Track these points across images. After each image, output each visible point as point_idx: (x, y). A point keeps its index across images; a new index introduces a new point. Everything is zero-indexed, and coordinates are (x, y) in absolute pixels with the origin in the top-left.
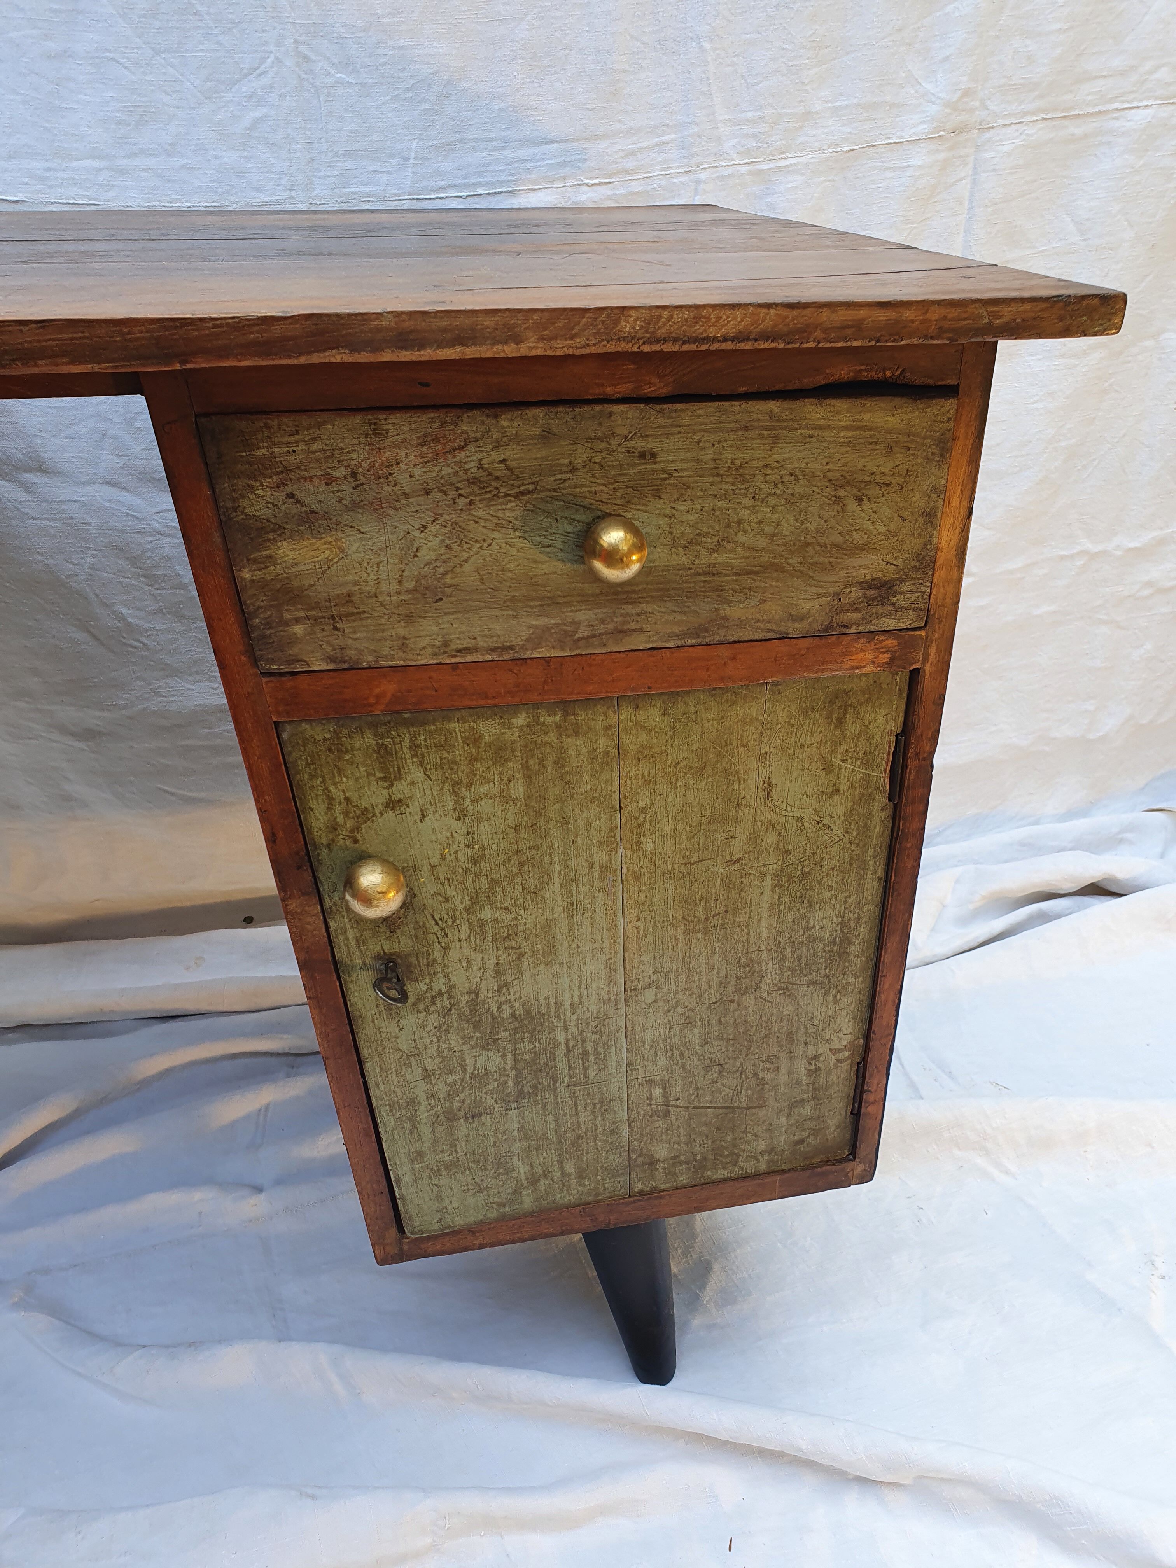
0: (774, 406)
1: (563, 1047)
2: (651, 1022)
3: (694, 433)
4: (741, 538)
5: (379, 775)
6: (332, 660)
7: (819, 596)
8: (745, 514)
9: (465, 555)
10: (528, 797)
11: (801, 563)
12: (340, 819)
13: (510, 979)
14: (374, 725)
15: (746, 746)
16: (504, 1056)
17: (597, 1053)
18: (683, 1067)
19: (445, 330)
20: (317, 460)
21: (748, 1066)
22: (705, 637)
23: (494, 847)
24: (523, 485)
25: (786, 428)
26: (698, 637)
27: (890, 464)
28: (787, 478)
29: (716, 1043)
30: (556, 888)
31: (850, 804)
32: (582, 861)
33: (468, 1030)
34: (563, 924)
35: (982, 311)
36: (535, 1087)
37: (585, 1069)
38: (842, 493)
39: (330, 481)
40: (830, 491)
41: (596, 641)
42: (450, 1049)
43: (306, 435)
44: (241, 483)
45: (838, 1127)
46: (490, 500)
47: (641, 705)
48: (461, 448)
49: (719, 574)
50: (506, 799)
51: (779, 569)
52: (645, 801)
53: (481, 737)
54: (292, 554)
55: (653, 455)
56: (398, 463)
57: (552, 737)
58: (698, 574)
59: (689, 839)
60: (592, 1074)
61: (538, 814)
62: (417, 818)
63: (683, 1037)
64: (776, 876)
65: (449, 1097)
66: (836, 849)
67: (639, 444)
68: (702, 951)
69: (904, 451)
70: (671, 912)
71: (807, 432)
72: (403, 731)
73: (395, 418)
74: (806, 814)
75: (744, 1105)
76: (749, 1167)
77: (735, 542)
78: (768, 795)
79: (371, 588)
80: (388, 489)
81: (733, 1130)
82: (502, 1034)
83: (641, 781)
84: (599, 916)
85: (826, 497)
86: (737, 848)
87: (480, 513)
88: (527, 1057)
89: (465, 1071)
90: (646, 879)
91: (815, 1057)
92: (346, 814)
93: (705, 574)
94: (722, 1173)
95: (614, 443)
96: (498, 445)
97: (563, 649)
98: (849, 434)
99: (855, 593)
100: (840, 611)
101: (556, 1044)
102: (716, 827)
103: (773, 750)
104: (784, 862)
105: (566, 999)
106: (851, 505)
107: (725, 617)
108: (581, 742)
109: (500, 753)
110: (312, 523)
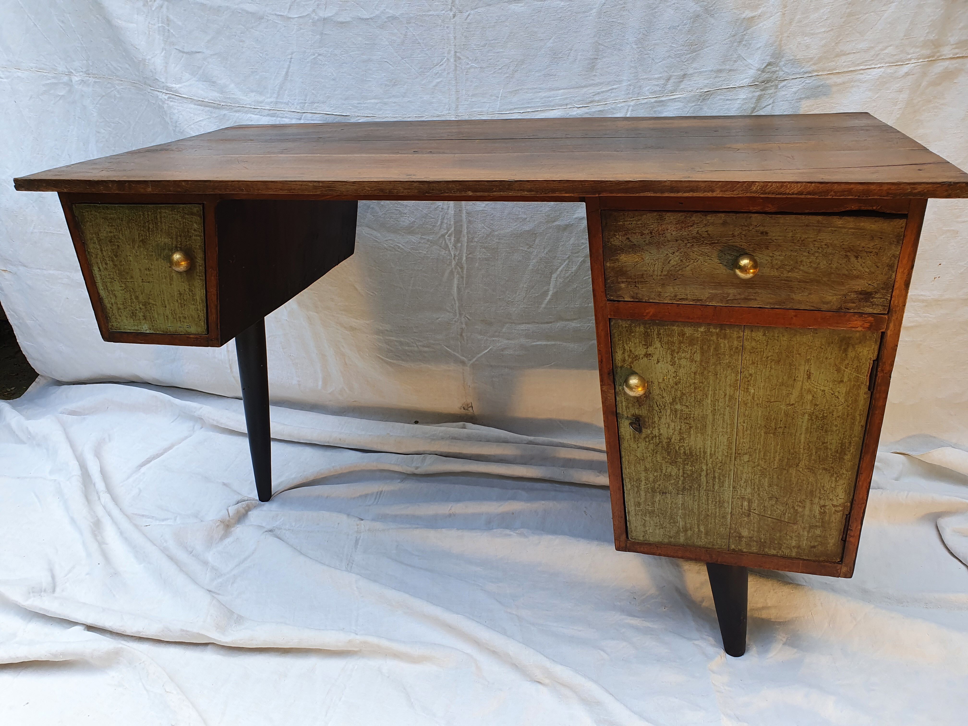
0: (820, 218)
1: (705, 472)
2: (745, 470)
3: (784, 226)
4: (802, 268)
5: (643, 343)
6: (633, 297)
7: (836, 295)
8: (804, 259)
9: (688, 264)
10: (701, 361)
11: (828, 280)
12: (627, 358)
13: (685, 436)
14: (645, 324)
15: (800, 354)
16: (679, 470)
17: (719, 479)
18: (759, 494)
19: (687, 187)
20: (639, 227)
21: (790, 502)
22: (783, 306)
23: (685, 379)
24: (713, 240)
25: (824, 227)
26: (780, 305)
27: (872, 244)
28: (824, 246)
29: (775, 487)
30: (709, 401)
31: (848, 388)
32: (721, 392)
33: (665, 455)
34: (710, 417)
35: (908, 187)
36: (691, 487)
37: (714, 485)
38: (849, 254)
39: (642, 234)
40: (843, 253)
41: (735, 301)
42: (657, 461)
43: (636, 218)
44: (612, 233)
45: (834, 545)
46: (700, 245)
47: (753, 330)
48: (691, 226)
49: (791, 281)
50: (692, 360)
51: (818, 282)
52: (752, 371)
53: (685, 334)
54: (625, 259)
55: (767, 233)
56: (667, 230)
57: (714, 338)
58: (782, 280)
59: (771, 391)
60: (716, 487)
61: (705, 369)
62: (656, 362)
63: (760, 481)
64: (809, 415)
65: (654, 481)
66: (840, 407)
67: (761, 229)
68: (772, 443)
69: (879, 239)
70: (759, 422)
71: (834, 229)
72: (655, 327)
73: (669, 214)
74: (826, 389)
75: (786, 520)
76: (787, 552)
77: (799, 269)
78: (809, 377)
79: (651, 273)
80: (662, 239)
81: (780, 531)
82: (679, 460)
83: (751, 362)
84: (727, 417)
85: (841, 255)
86: (793, 399)
87: (695, 249)
88: (689, 472)
89: (662, 472)
90: (749, 405)
91: (824, 506)
92: (629, 356)
93: (785, 280)
94: (773, 552)
95: (751, 228)
96: (706, 225)
97: (722, 303)
98: (853, 231)
99: (853, 296)
100: (845, 302)
101: (702, 470)
102: (784, 387)
103: (812, 358)
104: (815, 409)
105: (709, 450)
106: (853, 259)
107: (793, 299)
108: (726, 342)
109: (692, 341)
110: (634, 248)
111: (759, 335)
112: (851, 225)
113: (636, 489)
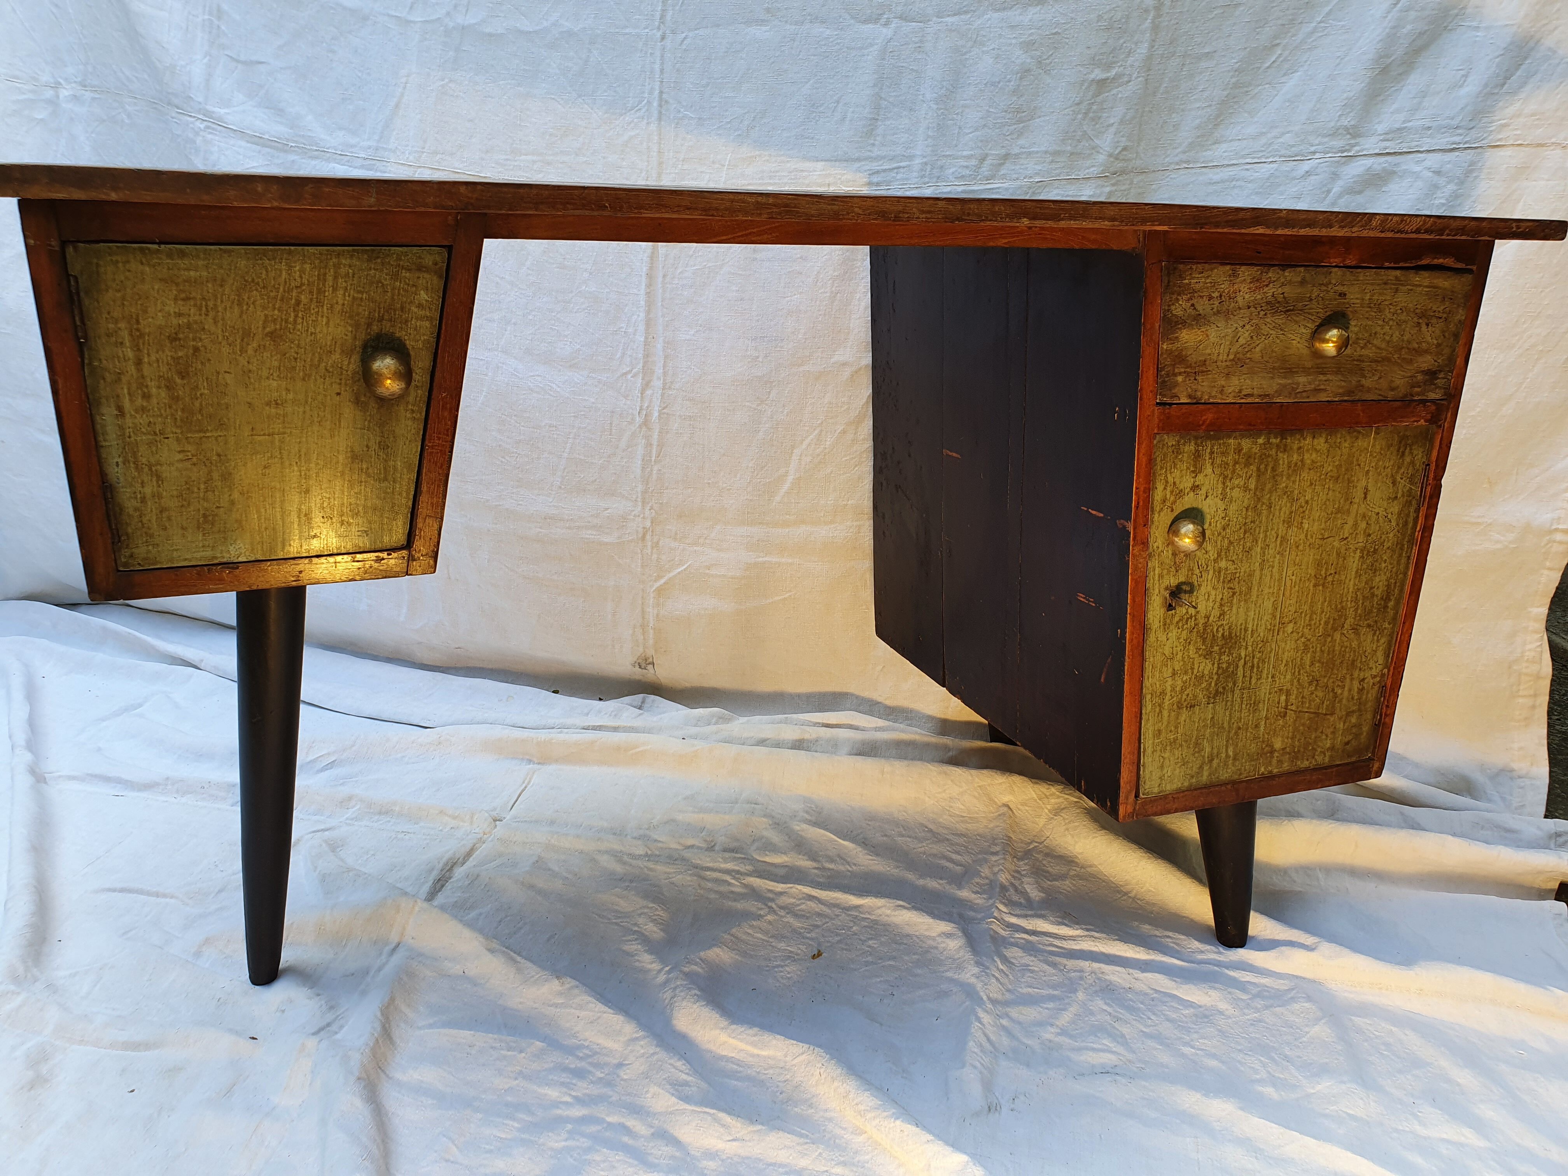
0: (1398, 273)
1: (1242, 661)
2: (1288, 647)
3: (1363, 285)
4: (1375, 342)
5: (1192, 469)
6: (1190, 396)
7: (1404, 377)
8: (1378, 329)
9: (1258, 342)
10: (1256, 489)
11: (1398, 358)
12: (1168, 497)
13: (1226, 609)
14: (1196, 438)
15: (1359, 465)
16: (1213, 664)
17: (1258, 667)
18: (1299, 680)
20: (1207, 288)
21: (1330, 684)
22: (1352, 397)
23: (1235, 520)
24: (1288, 306)
25: (1402, 285)
26: (1349, 396)
27: (1442, 308)
28: (1399, 311)
29: (1317, 665)
30: (1259, 549)
31: (1401, 506)
32: (1273, 532)
33: (1200, 644)
34: (1257, 573)
36: (1224, 688)
37: (1251, 678)
38: (1421, 321)
39: (1210, 298)
40: (1415, 320)
41: (1304, 394)
42: (1189, 656)
43: (1205, 274)
44: (1174, 297)
45: (1368, 734)
46: (1274, 313)
47: (1316, 435)
48: (1267, 286)
49: (1363, 361)
50: (1246, 489)
51: (1388, 360)
52: (1309, 496)
53: (1242, 449)
54: (1187, 337)
55: (1345, 295)
56: (1240, 292)
57: (1273, 452)
58: (1354, 360)
59: (1325, 522)
60: (1254, 681)
61: (1259, 499)
62: (1204, 497)
63: (1302, 659)
64: (1362, 551)
65: (1182, 690)
66: (1391, 535)
67: (1340, 289)
68: (1320, 599)
69: (1449, 300)
70: (1310, 571)
71: (1410, 287)
72: (1209, 443)
73: (1243, 268)
74: (1381, 511)
75: (1324, 711)
76: (1320, 760)
77: (1372, 344)
78: (1365, 498)
79: (1215, 358)
80: (1233, 304)
81: (1316, 730)
82: (1215, 648)
83: (1309, 483)
84: (1275, 570)
85: (1414, 322)
86: (1347, 531)
87: (1268, 320)
88: (1224, 666)
89: (1192, 673)
90: (1301, 548)
91: (1363, 680)
92: (1172, 492)
93: (1357, 360)
94: (1306, 764)
95: (1330, 287)
96: (1283, 285)
97: (1290, 398)
98: (1427, 289)
99: (1420, 377)
100: (1413, 387)
101: (1240, 658)
102: (1339, 515)
103: (1371, 468)
104: (1367, 542)
105: (1250, 626)
106: (1424, 327)
107: (1362, 386)
108: (1285, 457)
109: (1249, 460)
110: (1198, 320)
111: (1320, 442)
112: (1426, 282)
113: (1157, 710)
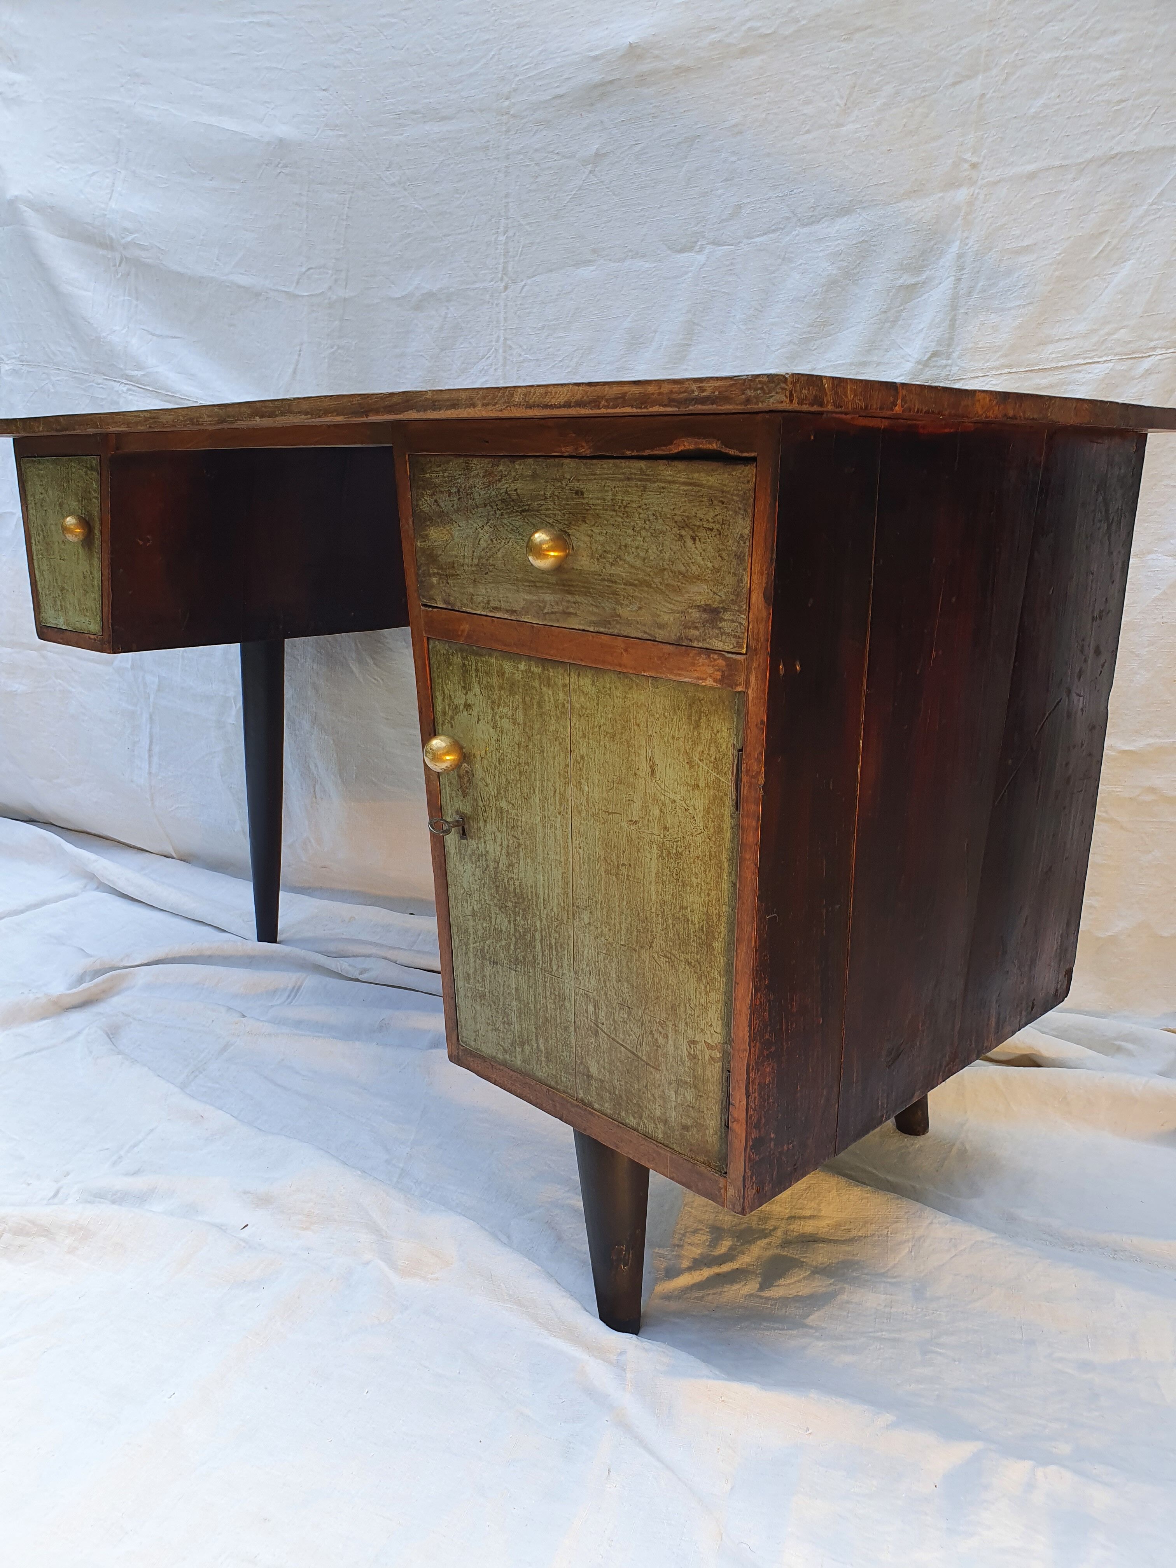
1: (539, 934)
2: (587, 941)
3: (602, 480)
4: (628, 559)
5: (462, 684)
6: (446, 601)
7: (673, 612)
8: (629, 540)
9: (499, 547)
10: (525, 724)
11: (661, 583)
13: (514, 861)
14: (461, 650)
15: (638, 725)
17: (557, 950)
18: (606, 994)
20: (446, 482)
21: (646, 1019)
22: (609, 629)
23: (509, 755)
24: (524, 505)
25: (649, 481)
26: (605, 627)
27: (712, 514)
28: (652, 518)
29: (625, 984)
30: (537, 800)
31: (707, 802)
32: (550, 785)
34: (540, 830)
37: (551, 960)
38: (683, 533)
39: (450, 494)
40: (675, 530)
41: (553, 616)
43: (443, 467)
45: (715, 1132)
46: (510, 513)
47: (581, 674)
48: (499, 480)
49: (615, 582)
50: (515, 721)
51: (649, 586)
52: (583, 750)
53: (505, 672)
54: (434, 535)
55: (582, 493)
56: (475, 487)
57: (536, 684)
58: (604, 580)
59: (608, 791)
60: (554, 967)
61: (529, 738)
62: (476, 720)
63: (605, 966)
64: (660, 847)
65: (484, 938)
66: (699, 839)
67: (575, 485)
68: (616, 894)
69: (720, 504)
70: (598, 849)
71: (662, 485)
72: (472, 658)
73: (475, 461)
74: (677, 798)
75: (644, 1058)
76: (650, 1127)
77: (624, 560)
78: (653, 773)
79: (462, 560)
80: (470, 502)
81: (639, 1080)
82: (509, 903)
83: (581, 734)
84: (559, 834)
85: (674, 534)
86: (635, 811)
87: (505, 521)
88: (521, 930)
89: (491, 922)
90: (584, 815)
91: (694, 1042)
92: (449, 706)
93: (609, 580)
95: (564, 484)
96: (515, 480)
97: (538, 618)
98: (686, 488)
99: (695, 614)
100: (685, 627)
101: (536, 929)
102: (622, 787)
103: (654, 734)
104: (664, 837)
105: (541, 892)
106: (690, 543)
107: (619, 616)
108: (550, 692)
109: (512, 687)
110: (442, 517)
111: (586, 682)
112: (683, 478)
113: (467, 950)
